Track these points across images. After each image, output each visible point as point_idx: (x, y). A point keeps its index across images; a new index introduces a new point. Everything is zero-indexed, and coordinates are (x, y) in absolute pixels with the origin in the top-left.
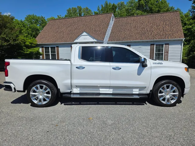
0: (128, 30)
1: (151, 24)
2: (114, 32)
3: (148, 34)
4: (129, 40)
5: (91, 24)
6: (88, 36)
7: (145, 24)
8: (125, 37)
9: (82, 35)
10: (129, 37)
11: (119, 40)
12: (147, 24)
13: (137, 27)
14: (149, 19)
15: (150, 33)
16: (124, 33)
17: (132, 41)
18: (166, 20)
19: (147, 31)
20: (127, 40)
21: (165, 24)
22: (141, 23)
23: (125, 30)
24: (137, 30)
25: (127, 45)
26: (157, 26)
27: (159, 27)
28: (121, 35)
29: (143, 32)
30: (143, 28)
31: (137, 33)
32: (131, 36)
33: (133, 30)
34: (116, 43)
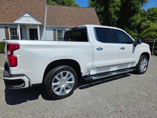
0: (62, 17)
1: (79, 15)
2: (50, 17)
3: (78, 22)
4: (65, 26)
5: (25, 6)
6: (31, 18)
7: (74, 14)
8: (61, 22)
9: (24, 16)
10: (64, 24)
11: (56, 25)
12: (75, 14)
13: (69, 16)
14: (76, 11)
15: (79, 22)
16: (59, 19)
17: (67, 26)
18: (88, 13)
19: (77, 20)
20: (63, 25)
21: (87, 16)
22: (71, 13)
23: (59, 16)
24: (69, 18)
25: (63, 30)
26: (83, 17)
27: (84, 18)
28: (57, 21)
29: (74, 20)
30: (73, 17)
31: (70, 20)
32: (65, 22)
33: (66, 17)
34: (54, 27)
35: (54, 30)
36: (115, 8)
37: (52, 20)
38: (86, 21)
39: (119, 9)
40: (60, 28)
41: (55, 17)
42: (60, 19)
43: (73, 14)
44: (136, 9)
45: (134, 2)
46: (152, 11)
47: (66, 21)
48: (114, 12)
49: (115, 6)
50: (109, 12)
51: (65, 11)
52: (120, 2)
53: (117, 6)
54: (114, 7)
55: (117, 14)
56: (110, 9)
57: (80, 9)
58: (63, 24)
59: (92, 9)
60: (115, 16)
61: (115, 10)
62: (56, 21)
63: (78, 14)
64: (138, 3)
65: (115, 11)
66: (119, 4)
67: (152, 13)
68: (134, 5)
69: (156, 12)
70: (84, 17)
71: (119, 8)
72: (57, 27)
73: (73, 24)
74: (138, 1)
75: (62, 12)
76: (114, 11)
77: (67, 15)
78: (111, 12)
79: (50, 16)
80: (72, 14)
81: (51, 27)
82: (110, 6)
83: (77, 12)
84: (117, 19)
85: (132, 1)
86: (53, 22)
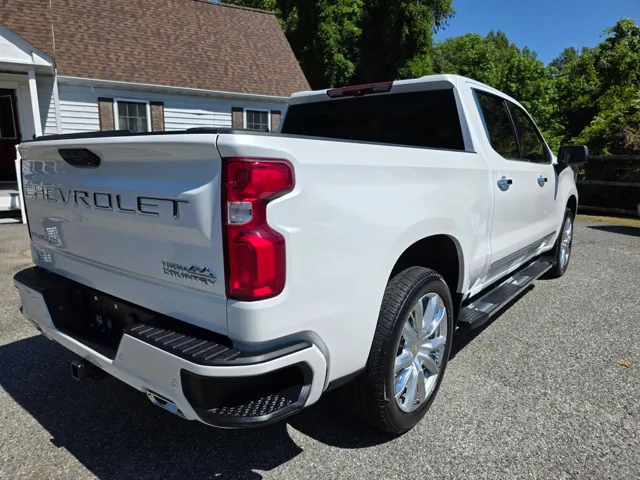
0: (135, 39)
1: (213, 38)
2: (72, 36)
3: (215, 68)
4: (156, 83)
7: (192, 32)
8: (133, 65)
10: (151, 72)
11: (112, 76)
12: (196, 33)
13: (168, 37)
14: (197, 17)
15: (222, 71)
16: (123, 48)
17: (168, 86)
18: (252, 34)
19: (209, 59)
20: (148, 80)
21: (251, 44)
22: (175, 24)
23: (121, 36)
24: (169, 46)
25: (148, 102)
26: (232, 47)
27: (240, 52)
28: (112, 56)
29: (198, 61)
30: (189, 45)
31: (177, 59)
32: (155, 67)
33: (153, 42)
34: (99, 87)
35: (101, 99)
36: (341, 24)
37: (86, 49)
38: (251, 67)
39: (355, 29)
40: (134, 89)
41: (99, 39)
42: (128, 49)
43: (188, 30)
44: (418, 36)
45: (412, 7)
46: (472, 47)
47: (155, 61)
48: (338, 42)
49: (343, 15)
50: (318, 39)
51: (144, 14)
52: (361, 3)
53: (350, 16)
54: (338, 19)
55: (351, 50)
56: (324, 26)
57: (215, 12)
58: (147, 73)
59: (266, 16)
60: (345, 56)
61: (341, 31)
62: (107, 56)
63: (209, 34)
64: (424, 15)
65: (343, 37)
66: (357, 10)
67: (472, 54)
68: (410, 21)
69: (485, 54)
70: (240, 47)
71: (358, 24)
72: (117, 88)
73: (194, 78)
74: (425, 8)
75: (133, 16)
76: (339, 37)
77: (159, 33)
78: (328, 39)
79: (73, 29)
80: (182, 29)
81: (83, 85)
82: (323, 14)
83: (204, 24)
84: (351, 70)
85: (403, 5)
86: (91, 61)
